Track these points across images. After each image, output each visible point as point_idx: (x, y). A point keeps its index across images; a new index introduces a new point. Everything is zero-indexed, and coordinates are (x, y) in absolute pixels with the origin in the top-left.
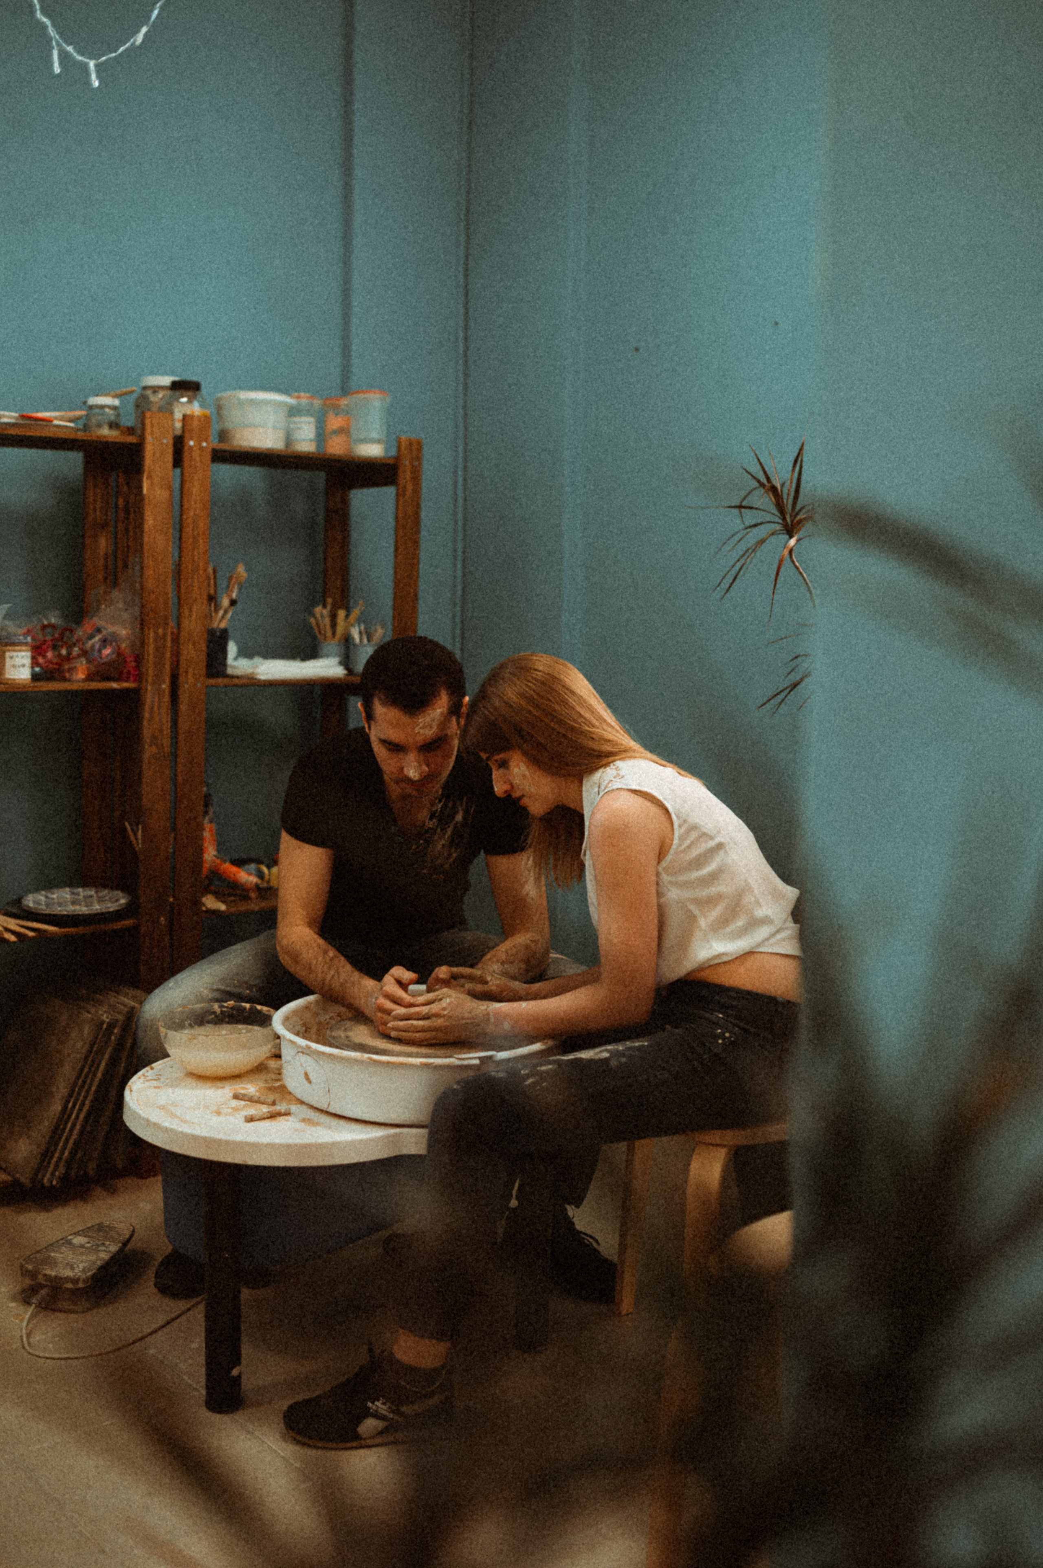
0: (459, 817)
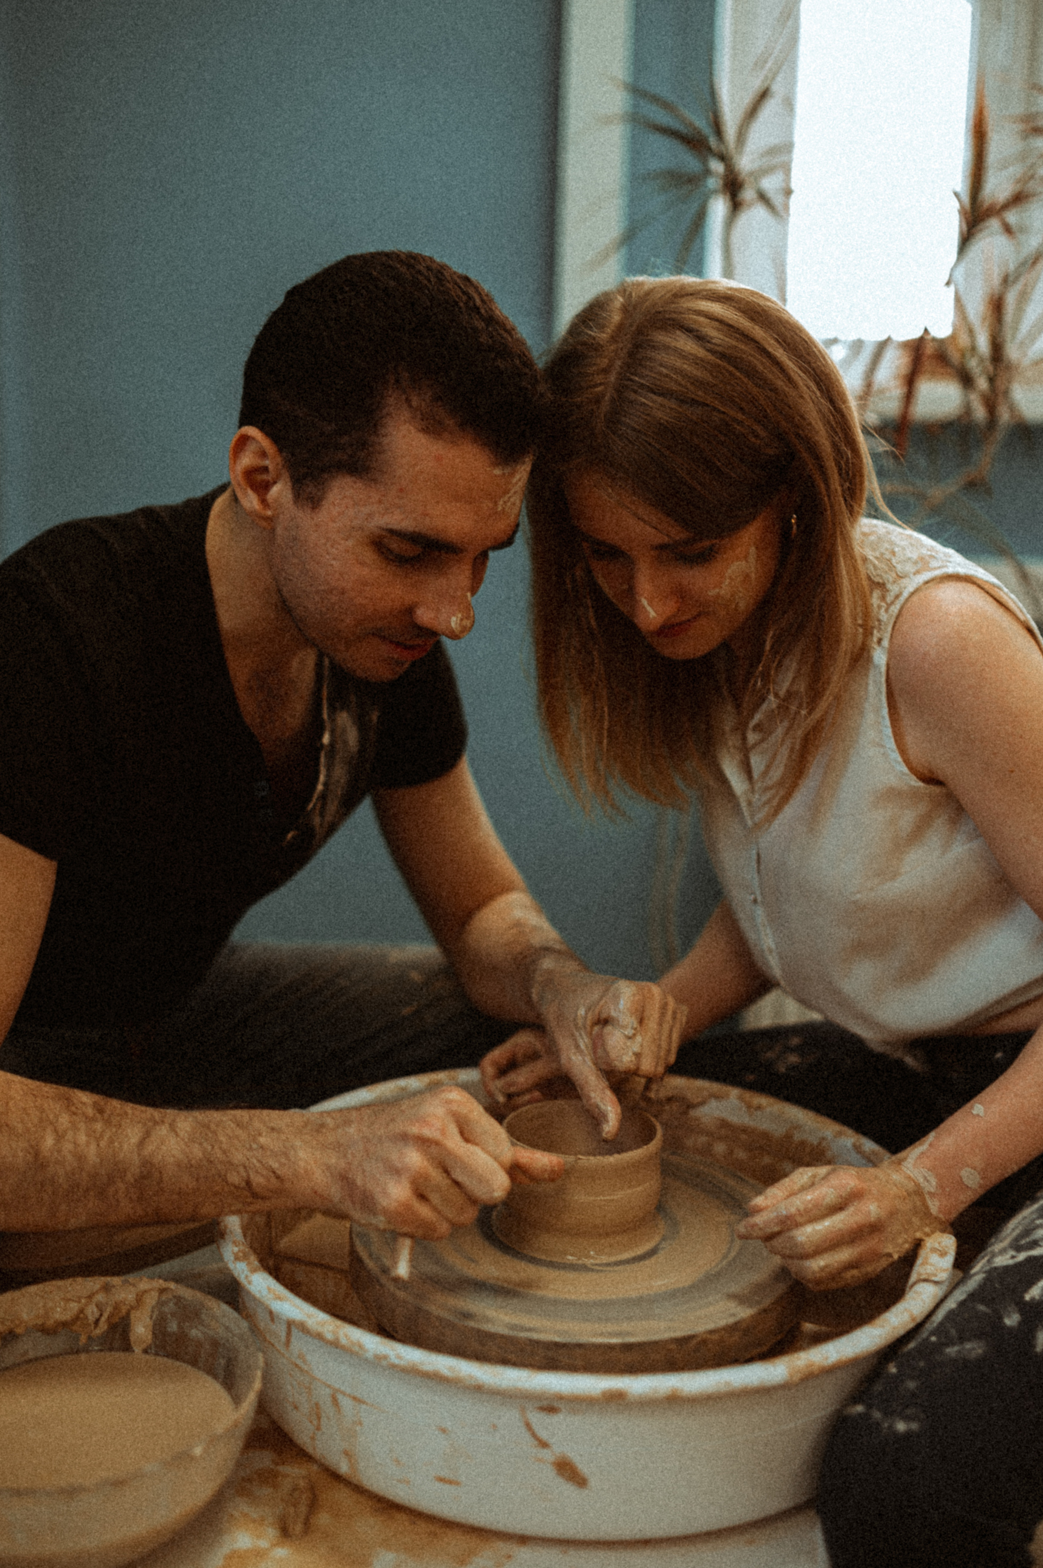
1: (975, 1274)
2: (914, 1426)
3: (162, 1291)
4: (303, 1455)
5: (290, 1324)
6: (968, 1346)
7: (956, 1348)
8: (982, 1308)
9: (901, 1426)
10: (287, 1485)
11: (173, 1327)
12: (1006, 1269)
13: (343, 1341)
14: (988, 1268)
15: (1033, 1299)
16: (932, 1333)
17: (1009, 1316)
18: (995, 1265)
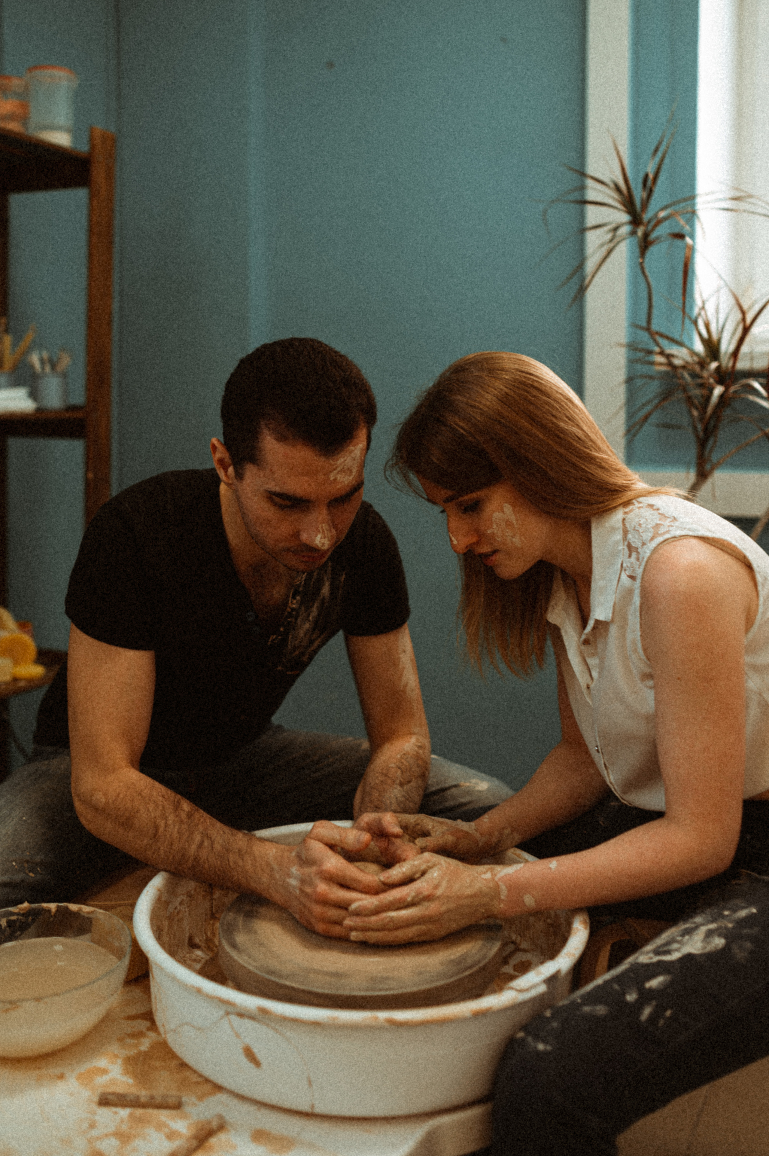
0: (326, 590)
1: (625, 964)
6: (598, 1008)
7: (590, 1008)
8: (616, 987)
12: (644, 965)
14: (633, 962)
15: (650, 987)
16: (581, 997)
18: (638, 961)
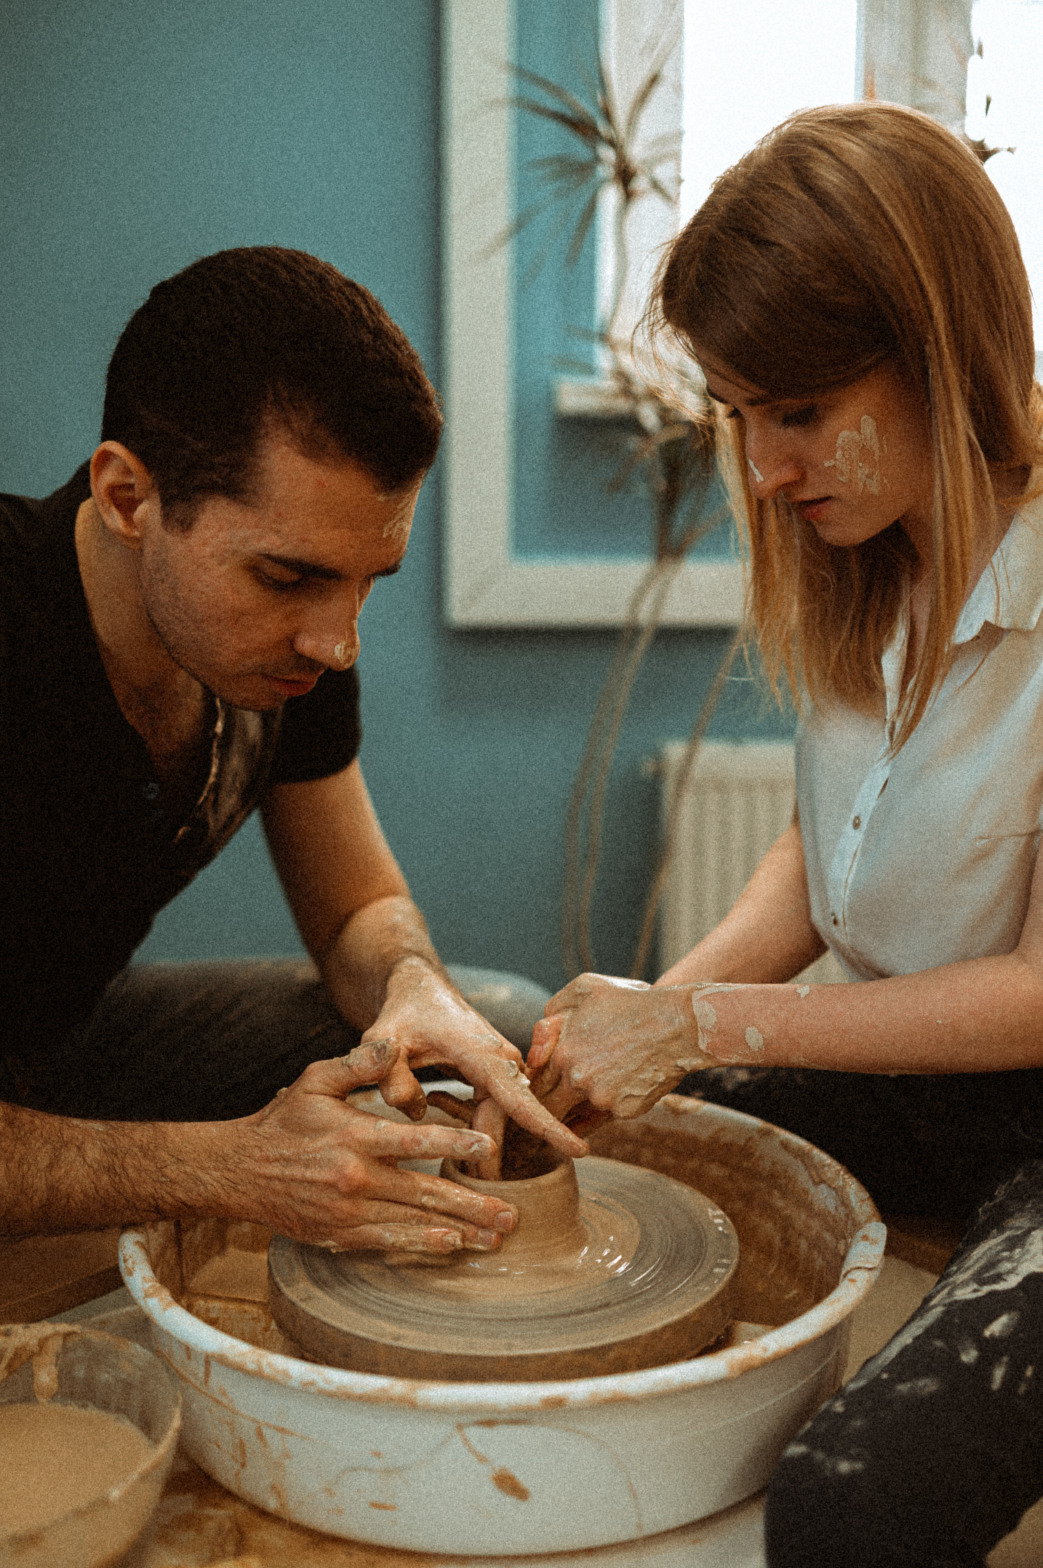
1: (935, 1306)
2: (859, 1466)
3: (67, 1335)
4: (229, 1494)
5: (208, 1359)
6: (921, 1383)
7: (909, 1385)
8: (939, 1343)
9: (844, 1467)
10: (211, 1526)
11: (80, 1372)
12: (968, 1303)
13: (267, 1371)
14: (947, 1301)
15: (992, 1335)
16: (885, 1369)
17: (968, 1354)
18: (957, 1298)
